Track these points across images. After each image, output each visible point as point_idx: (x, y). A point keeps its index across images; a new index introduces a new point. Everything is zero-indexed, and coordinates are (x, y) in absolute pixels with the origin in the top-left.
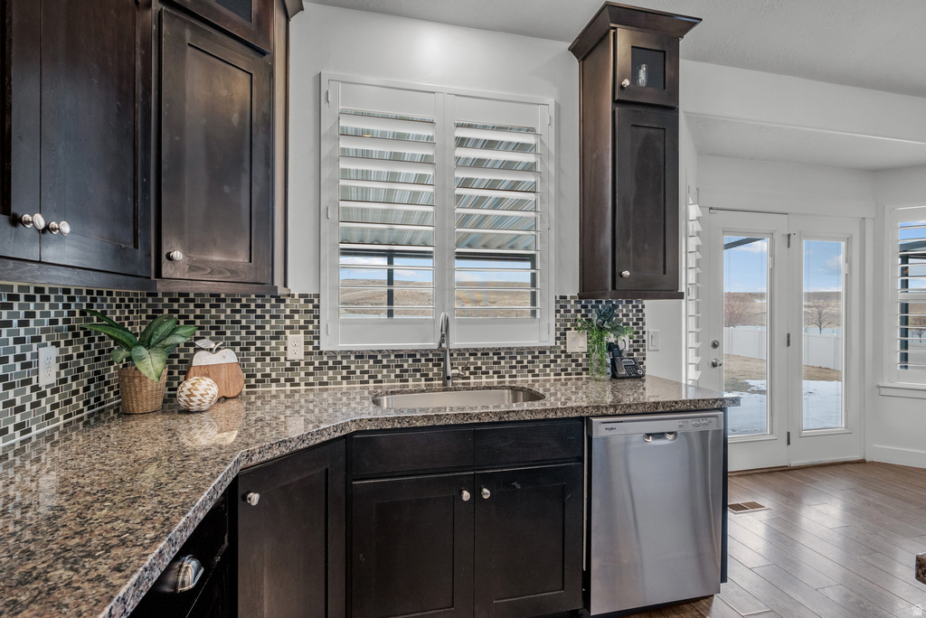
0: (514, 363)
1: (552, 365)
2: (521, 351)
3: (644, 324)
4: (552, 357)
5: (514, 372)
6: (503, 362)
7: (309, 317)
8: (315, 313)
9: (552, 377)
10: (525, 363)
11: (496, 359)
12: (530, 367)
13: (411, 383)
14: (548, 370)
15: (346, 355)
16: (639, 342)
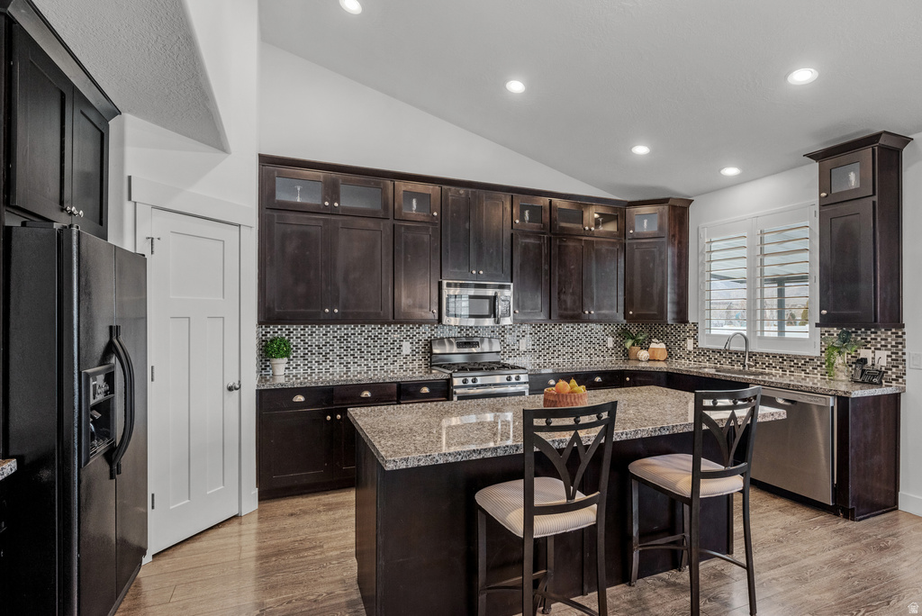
0: (792, 364)
1: (819, 368)
2: (796, 357)
3: (904, 347)
4: (819, 363)
5: (792, 369)
6: (785, 363)
7: (695, 332)
8: (696, 331)
9: (819, 376)
10: (800, 365)
11: (781, 360)
12: (804, 367)
13: (736, 367)
14: (816, 371)
15: (708, 350)
16: (898, 360)
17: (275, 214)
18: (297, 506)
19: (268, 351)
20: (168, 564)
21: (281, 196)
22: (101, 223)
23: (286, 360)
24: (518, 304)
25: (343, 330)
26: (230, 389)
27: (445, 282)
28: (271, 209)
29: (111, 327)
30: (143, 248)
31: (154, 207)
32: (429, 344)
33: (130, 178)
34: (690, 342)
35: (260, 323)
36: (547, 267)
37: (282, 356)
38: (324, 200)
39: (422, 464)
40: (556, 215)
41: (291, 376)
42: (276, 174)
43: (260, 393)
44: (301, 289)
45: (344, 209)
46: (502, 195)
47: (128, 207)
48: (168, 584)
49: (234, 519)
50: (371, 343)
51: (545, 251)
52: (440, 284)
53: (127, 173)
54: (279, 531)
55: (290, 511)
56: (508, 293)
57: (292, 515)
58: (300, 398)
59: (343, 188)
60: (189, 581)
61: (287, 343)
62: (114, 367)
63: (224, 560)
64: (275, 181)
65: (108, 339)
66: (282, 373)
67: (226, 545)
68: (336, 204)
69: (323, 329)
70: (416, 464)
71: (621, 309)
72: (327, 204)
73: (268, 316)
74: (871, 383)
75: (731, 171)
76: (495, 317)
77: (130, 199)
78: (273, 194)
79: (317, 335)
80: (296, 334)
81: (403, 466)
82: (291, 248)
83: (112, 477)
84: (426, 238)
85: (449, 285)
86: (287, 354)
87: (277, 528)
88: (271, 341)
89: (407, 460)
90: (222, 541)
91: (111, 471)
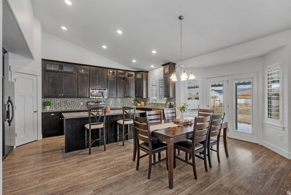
3: (176, 101)
7: (149, 100)
16: (175, 103)
17: (46, 72)
19: (44, 105)
21: (48, 68)
22: (3, 76)
23: (49, 106)
24: (108, 93)
25: (65, 99)
26: (35, 112)
27: (90, 89)
28: (45, 71)
29: (9, 97)
30: (13, 81)
31: (15, 72)
32: (88, 102)
33: (10, 66)
34: (148, 102)
35: (43, 98)
36: (116, 85)
37: (48, 105)
38: (59, 69)
39: (71, 118)
40: (118, 74)
42: (46, 63)
43: (43, 113)
44: (53, 90)
45: (65, 72)
46: (105, 69)
47: (10, 72)
49: (36, 141)
50: (72, 102)
51: (115, 82)
52: (89, 89)
53: (9, 65)
56: (106, 91)
58: (53, 114)
59: (64, 67)
61: (50, 103)
62: (9, 104)
64: (46, 65)
65: (8, 99)
66: (48, 109)
68: (62, 70)
69: (60, 99)
70: (70, 118)
71: (134, 95)
72: (60, 70)
73: (44, 96)
74: (171, 108)
75: (152, 66)
76: (103, 96)
77: (10, 70)
78: (46, 68)
79: (58, 100)
80: (53, 100)
81: (68, 118)
82: (51, 80)
83: (9, 126)
84: (86, 78)
85: (91, 89)
86: (50, 105)
88: (46, 102)
89: (69, 117)
91: (9, 124)
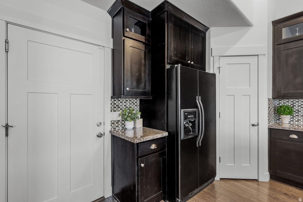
17: (282, 46)
18: (291, 191)
19: (278, 112)
20: (223, 184)
23: (289, 116)
26: (253, 125)
28: (279, 45)
41: (295, 125)
43: (271, 130)
48: (220, 192)
49: (255, 181)
54: (275, 199)
55: (286, 192)
57: (286, 194)
58: (295, 136)
60: (226, 195)
61: (291, 108)
63: (243, 196)
66: (286, 122)
67: (247, 190)
73: (278, 94)
77: (212, 56)
78: (281, 36)
80: (299, 102)
82: (292, 60)
86: (290, 113)
87: (274, 196)
90: (246, 187)
